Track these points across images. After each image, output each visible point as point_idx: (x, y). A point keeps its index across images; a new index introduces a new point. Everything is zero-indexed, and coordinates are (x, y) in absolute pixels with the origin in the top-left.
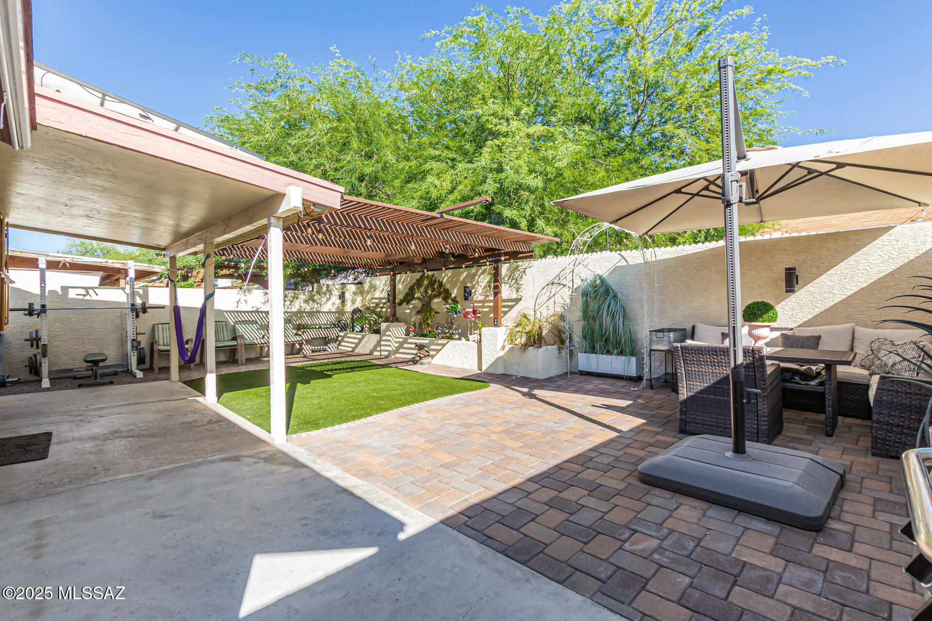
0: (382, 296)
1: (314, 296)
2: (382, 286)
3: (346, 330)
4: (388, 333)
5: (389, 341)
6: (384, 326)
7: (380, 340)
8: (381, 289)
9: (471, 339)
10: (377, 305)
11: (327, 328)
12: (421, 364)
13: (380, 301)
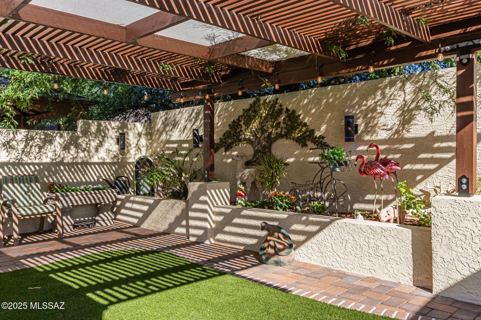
0: (183, 137)
1: (78, 137)
2: (183, 121)
3: (127, 192)
4: (203, 198)
5: (205, 211)
6: (193, 187)
7: (187, 209)
8: (181, 126)
9: (384, 218)
10: (176, 152)
11: (98, 189)
12: (277, 263)
13: (180, 146)
